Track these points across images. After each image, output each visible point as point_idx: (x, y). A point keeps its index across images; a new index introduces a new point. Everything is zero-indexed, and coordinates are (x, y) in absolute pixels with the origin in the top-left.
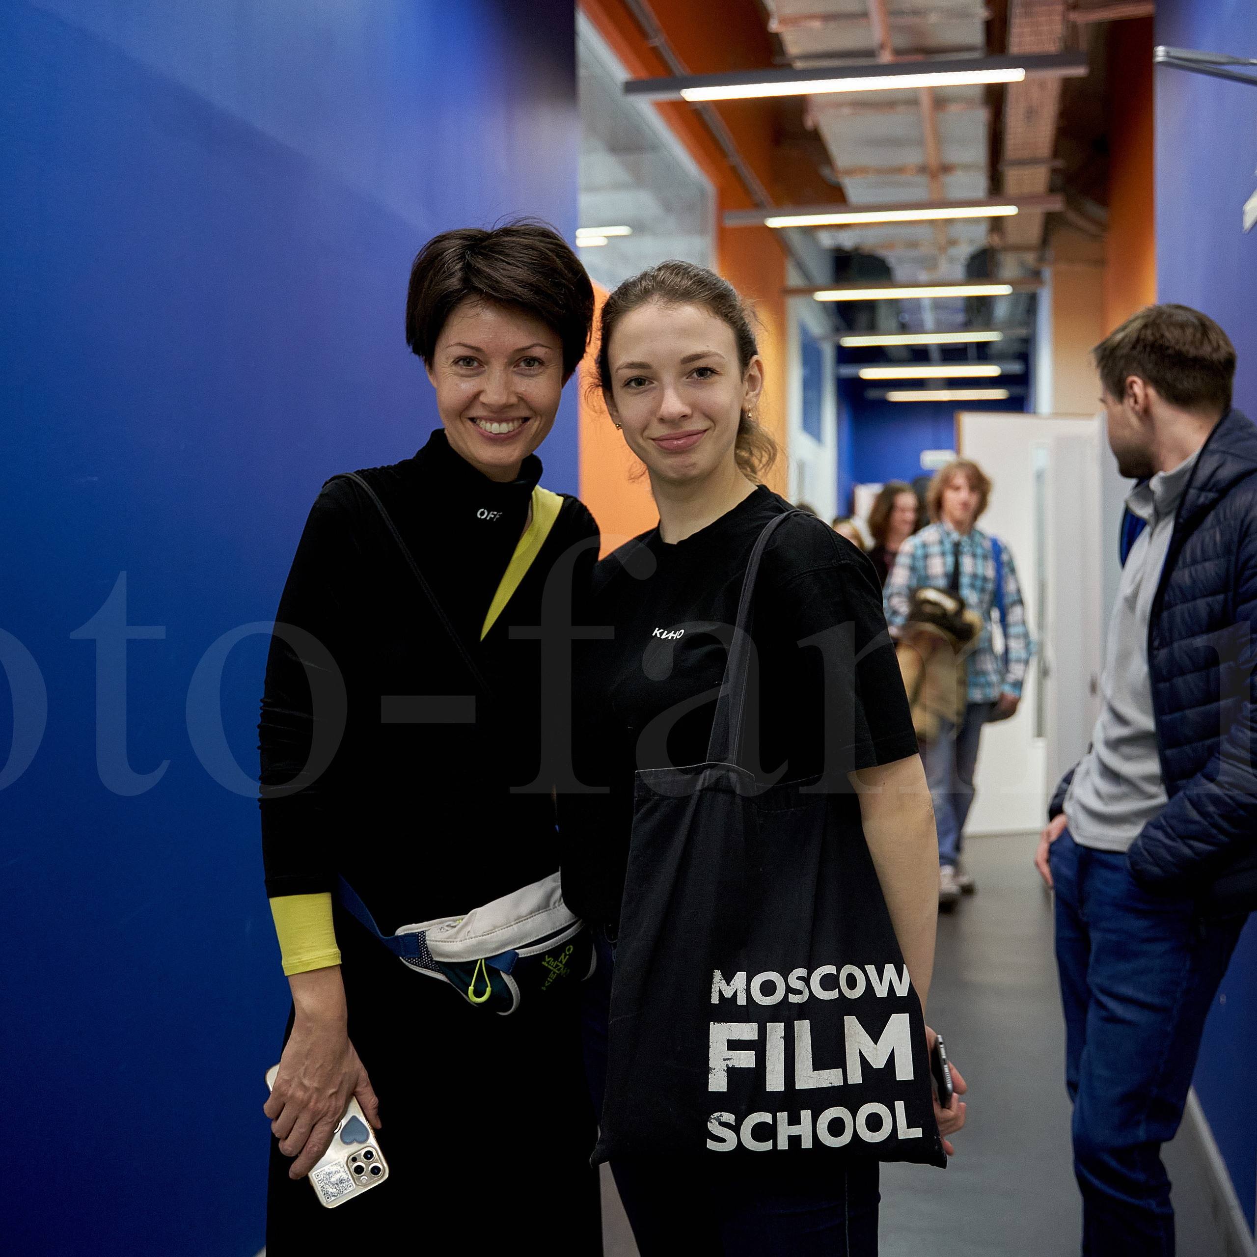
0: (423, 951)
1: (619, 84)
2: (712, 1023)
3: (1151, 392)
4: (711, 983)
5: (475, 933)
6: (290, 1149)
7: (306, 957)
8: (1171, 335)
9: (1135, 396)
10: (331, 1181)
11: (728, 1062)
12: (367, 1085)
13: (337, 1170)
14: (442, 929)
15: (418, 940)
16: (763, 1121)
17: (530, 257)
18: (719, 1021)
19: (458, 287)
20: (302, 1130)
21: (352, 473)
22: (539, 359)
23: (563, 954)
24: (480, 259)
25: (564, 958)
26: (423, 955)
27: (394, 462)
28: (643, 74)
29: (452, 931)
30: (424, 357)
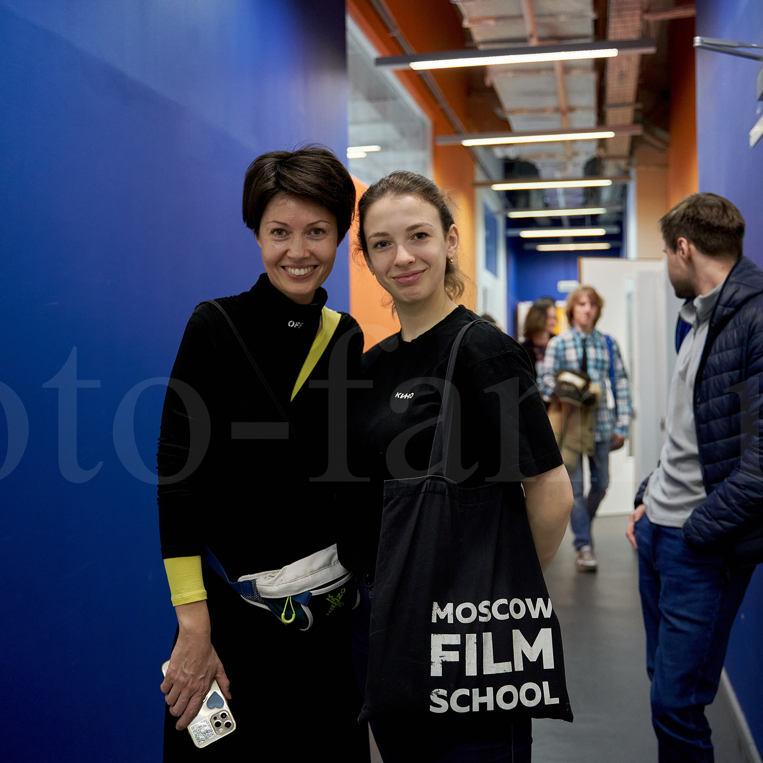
0: (254, 591)
1: (372, 60)
2: (432, 635)
3: (692, 247)
4: (432, 610)
5: (285, 581)
6: (176, 712)
7: (186, 595)
8: (704, 213)
9: (682, 249)
10: (201, 731)
11: (442, 658)
12: (223, 673)
13: (205, 725)
14: (266, 578)
15: (251, 585)
16: (464, 694)
17: (316, 168)
18: (437, 633)
19: (272, 187)
20: (183, 701)
21: (212, 300)
22: (323, 230)
23: (339, 594)
24: (285, 169)
25: (340, 596)
26: (254, 594)
27: (238, 293)
28: (387, 54)
29: (272, 579)
30: (254, 230)
